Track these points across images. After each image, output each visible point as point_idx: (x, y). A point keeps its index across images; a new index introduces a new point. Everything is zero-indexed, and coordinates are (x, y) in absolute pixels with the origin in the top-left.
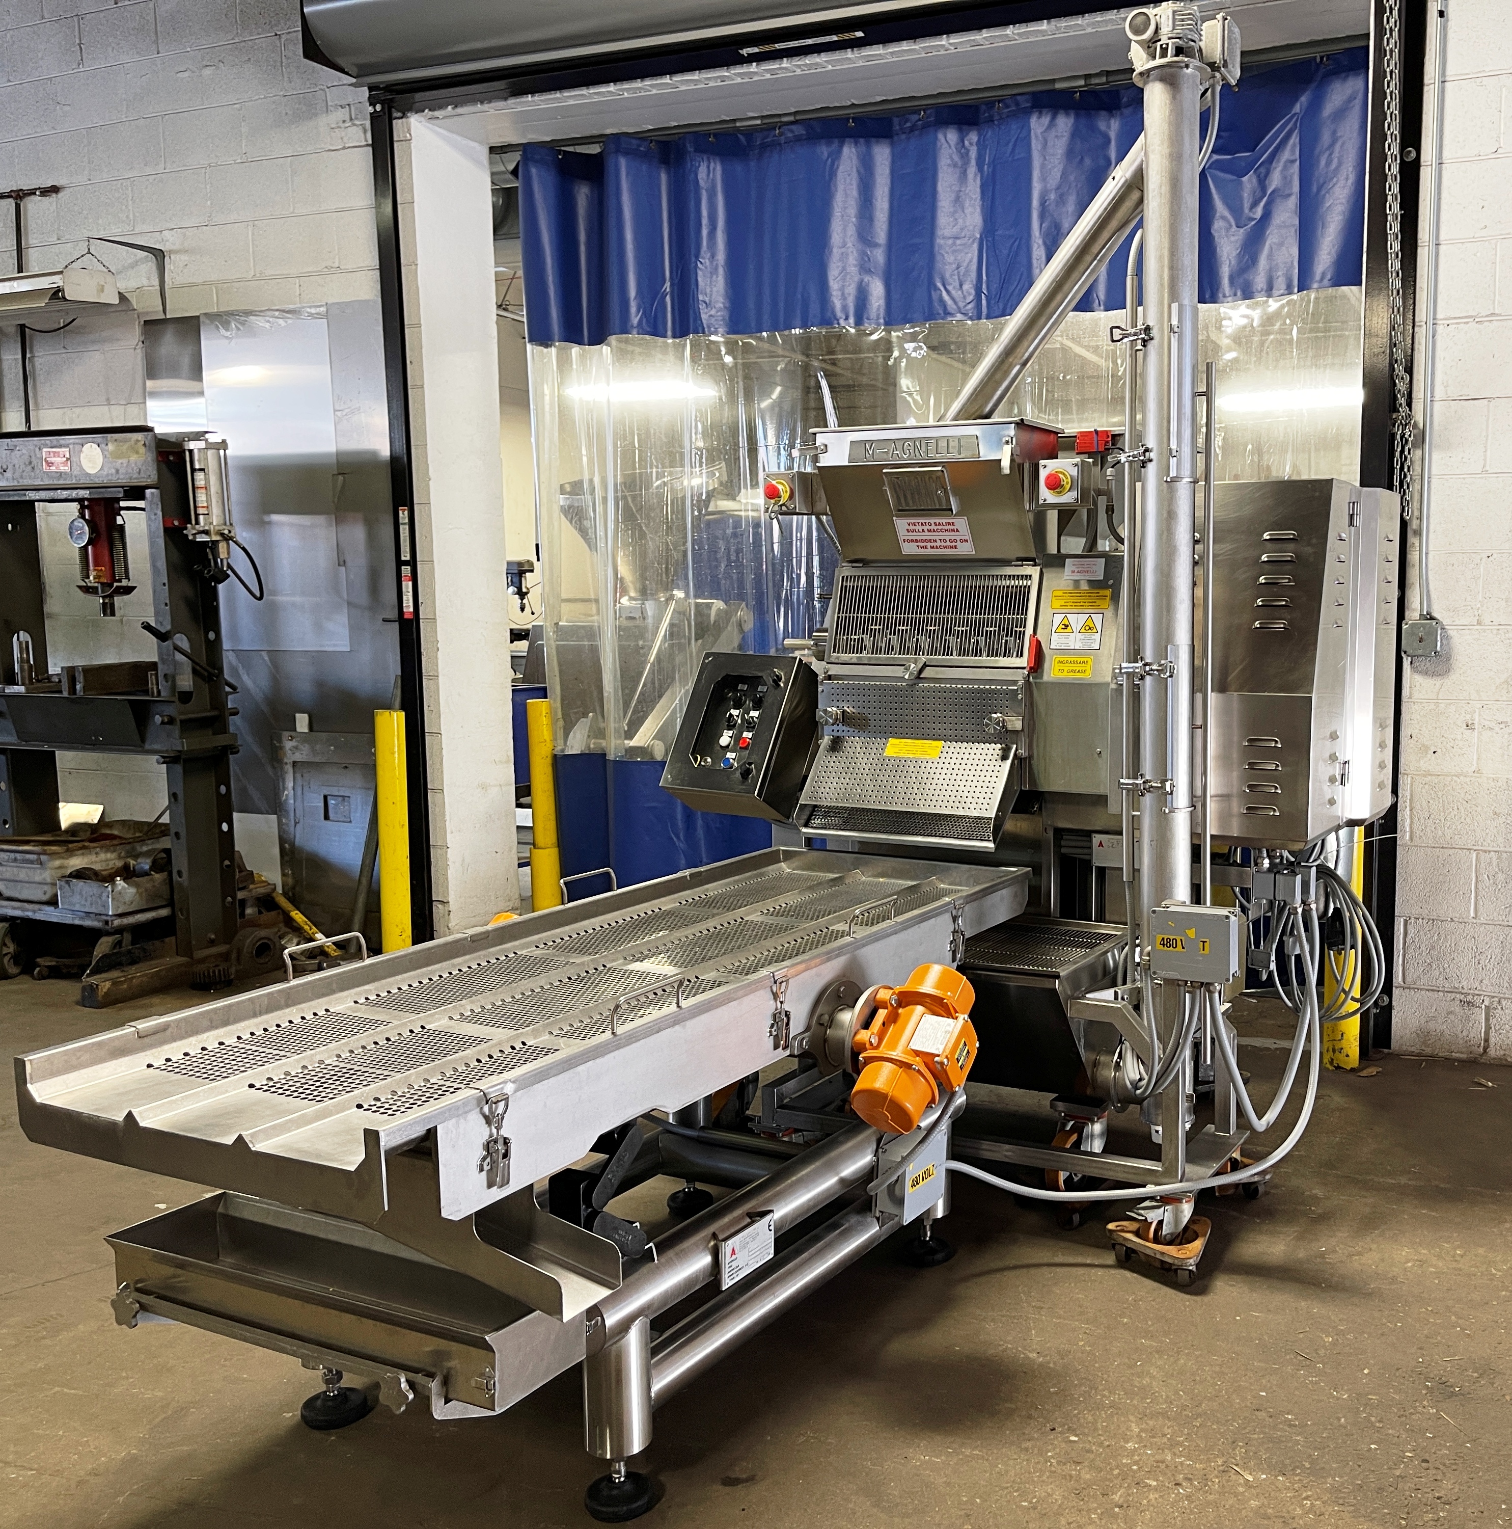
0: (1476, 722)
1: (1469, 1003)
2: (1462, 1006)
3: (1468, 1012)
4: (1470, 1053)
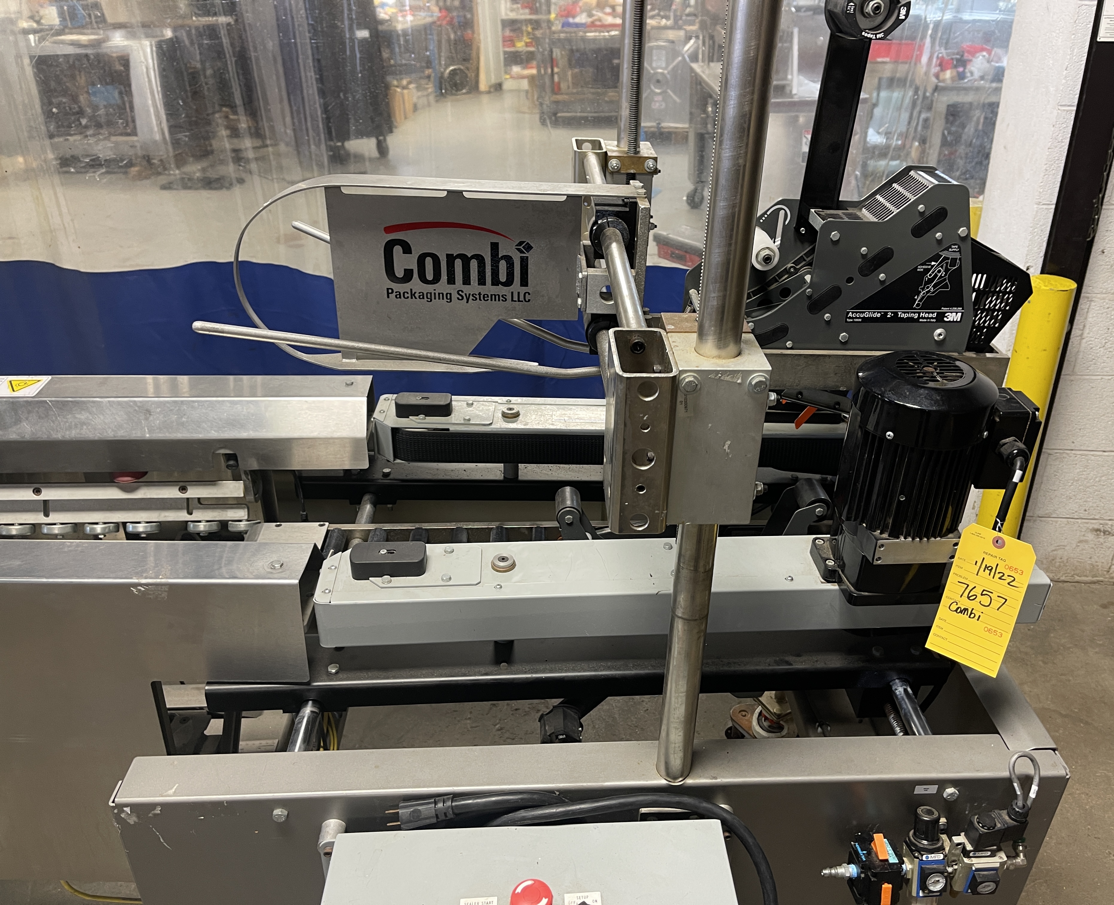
2: (1098, 535)
3: (1101, 540)
4: (1094, 576)
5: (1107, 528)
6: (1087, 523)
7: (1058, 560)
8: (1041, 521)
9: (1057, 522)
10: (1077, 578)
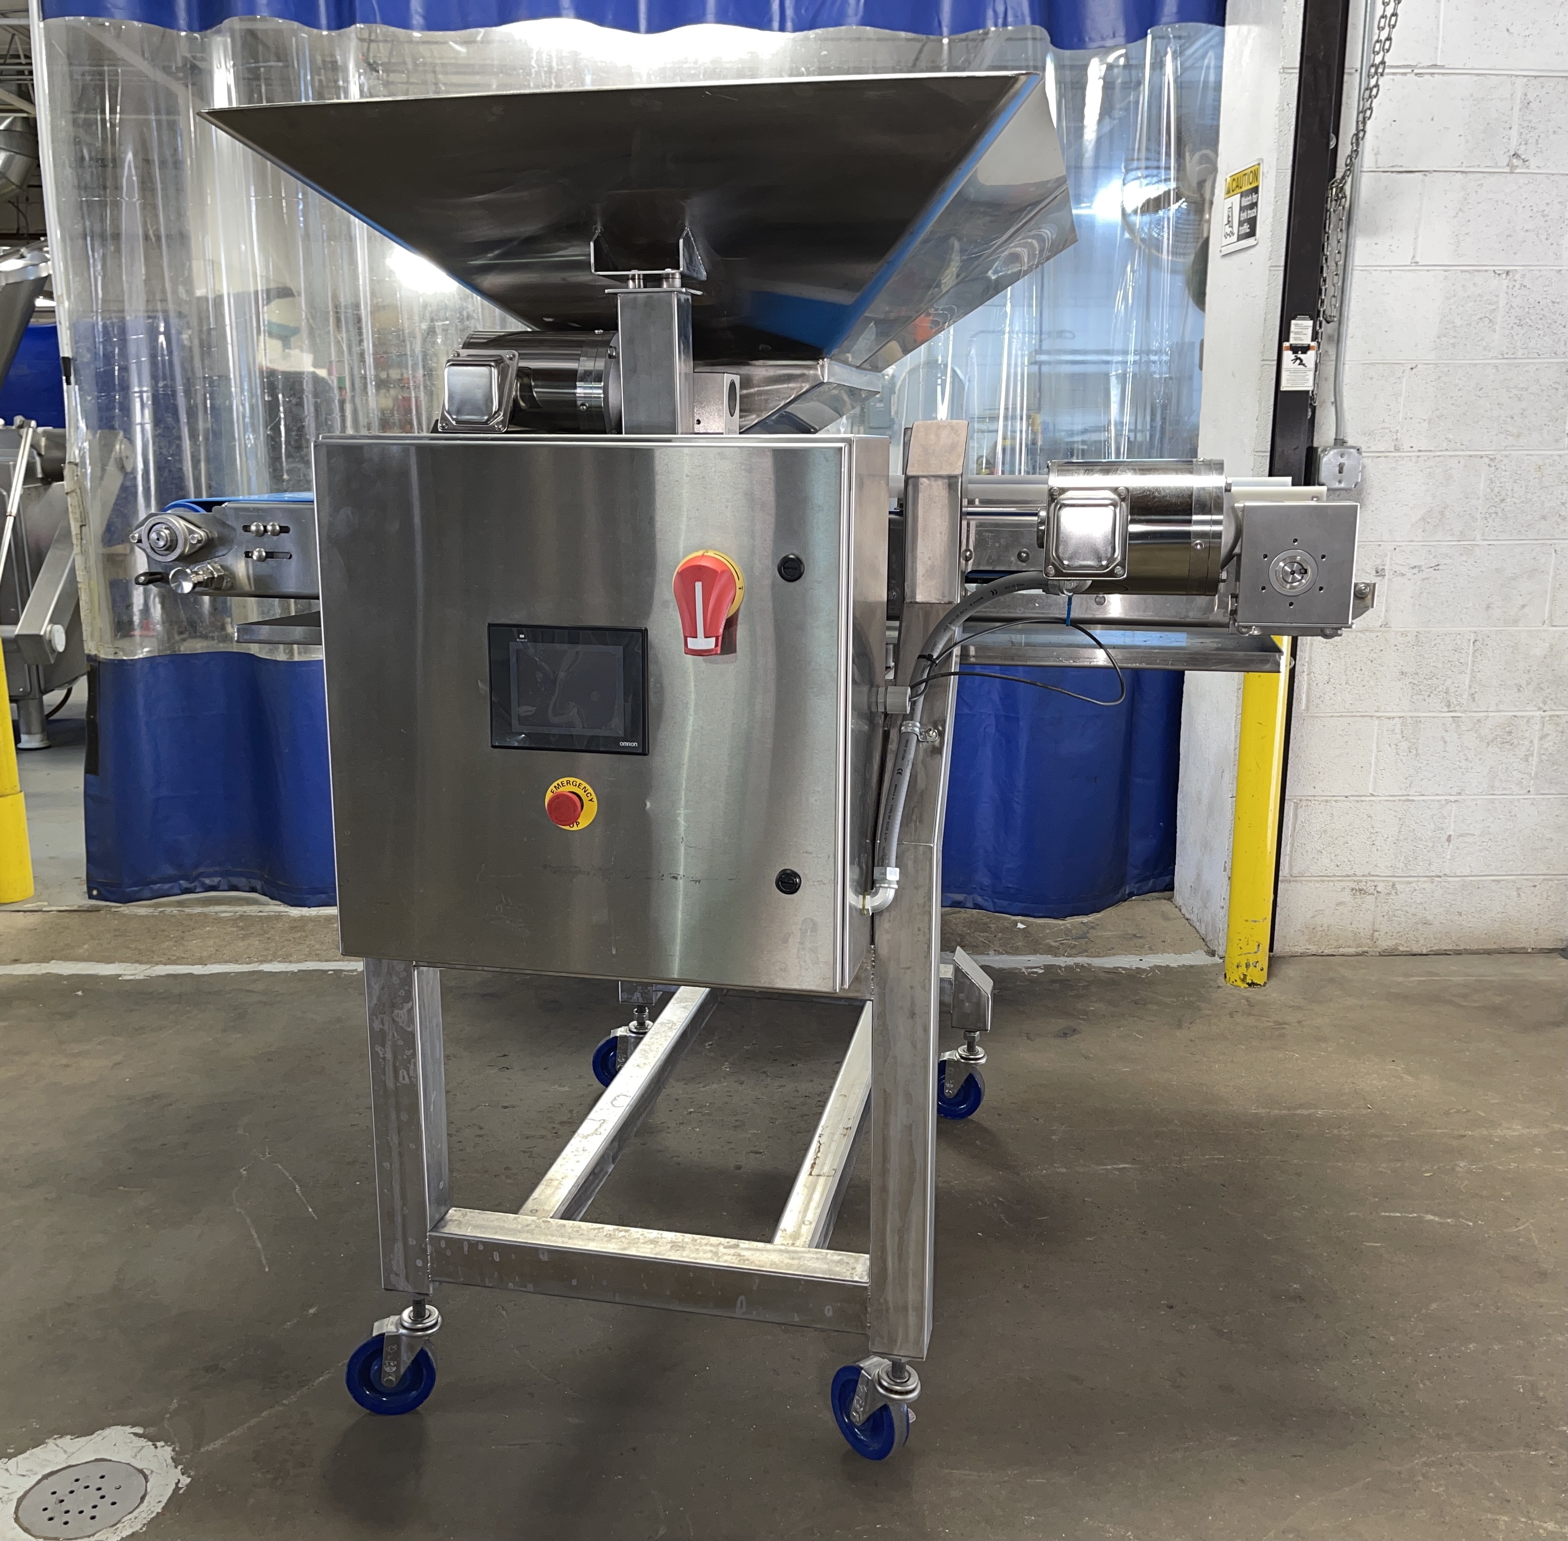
0: (1386, 568)
1: (1361, 890)
2: (1354, 895)
3: (1359, 901)
4: (1358, 946)
5: (1362, 885)
6: (1342, 881)
7: (1319, 929)
8: (1296, 881)
9: (1311, 881)
10: (1342, 951)
